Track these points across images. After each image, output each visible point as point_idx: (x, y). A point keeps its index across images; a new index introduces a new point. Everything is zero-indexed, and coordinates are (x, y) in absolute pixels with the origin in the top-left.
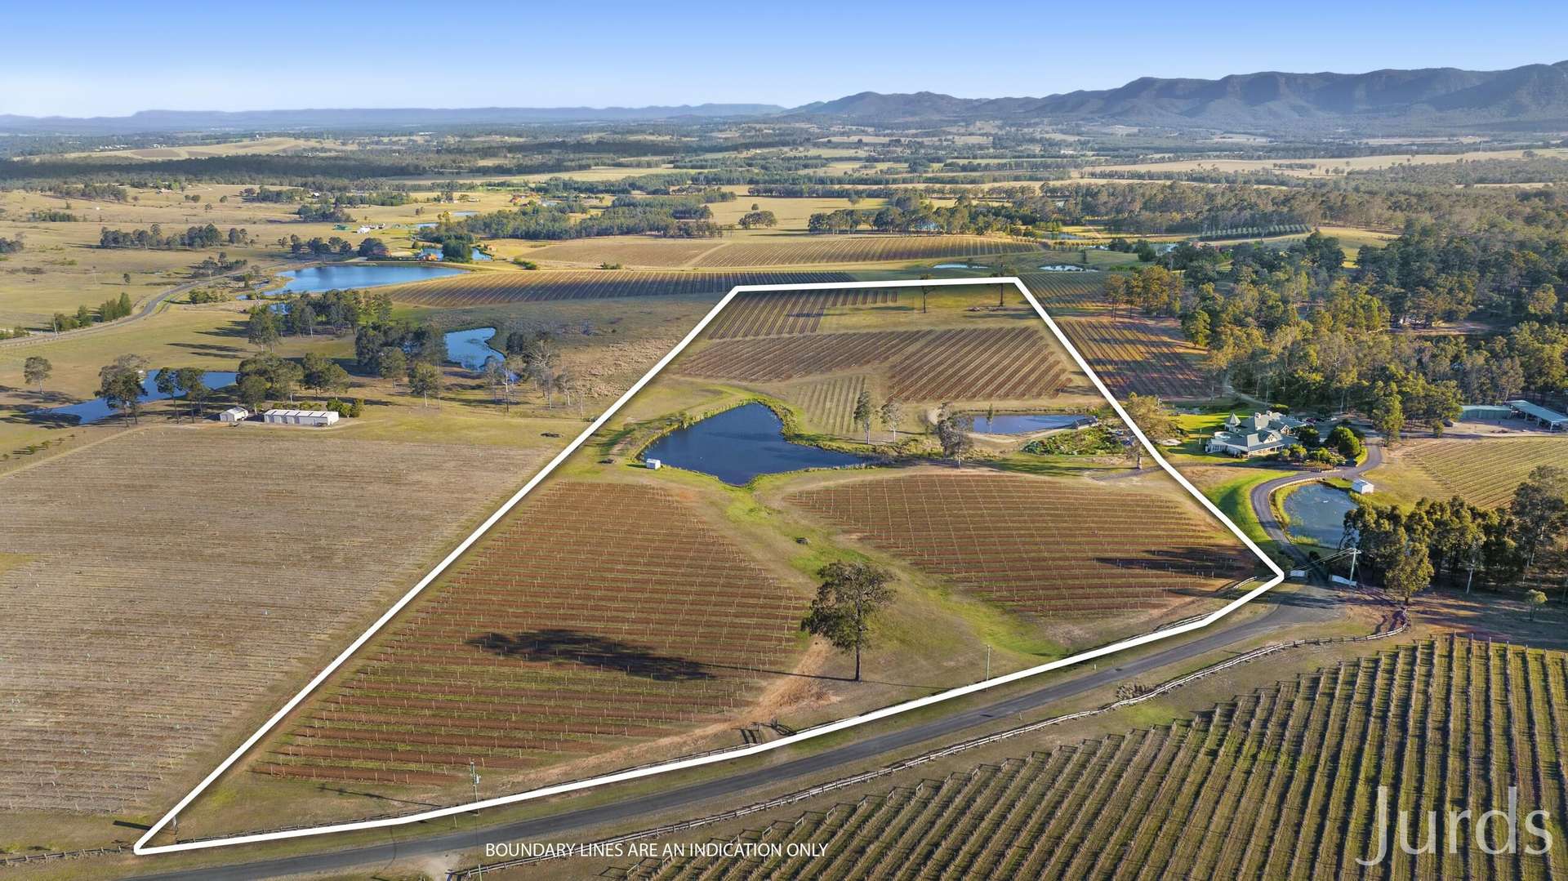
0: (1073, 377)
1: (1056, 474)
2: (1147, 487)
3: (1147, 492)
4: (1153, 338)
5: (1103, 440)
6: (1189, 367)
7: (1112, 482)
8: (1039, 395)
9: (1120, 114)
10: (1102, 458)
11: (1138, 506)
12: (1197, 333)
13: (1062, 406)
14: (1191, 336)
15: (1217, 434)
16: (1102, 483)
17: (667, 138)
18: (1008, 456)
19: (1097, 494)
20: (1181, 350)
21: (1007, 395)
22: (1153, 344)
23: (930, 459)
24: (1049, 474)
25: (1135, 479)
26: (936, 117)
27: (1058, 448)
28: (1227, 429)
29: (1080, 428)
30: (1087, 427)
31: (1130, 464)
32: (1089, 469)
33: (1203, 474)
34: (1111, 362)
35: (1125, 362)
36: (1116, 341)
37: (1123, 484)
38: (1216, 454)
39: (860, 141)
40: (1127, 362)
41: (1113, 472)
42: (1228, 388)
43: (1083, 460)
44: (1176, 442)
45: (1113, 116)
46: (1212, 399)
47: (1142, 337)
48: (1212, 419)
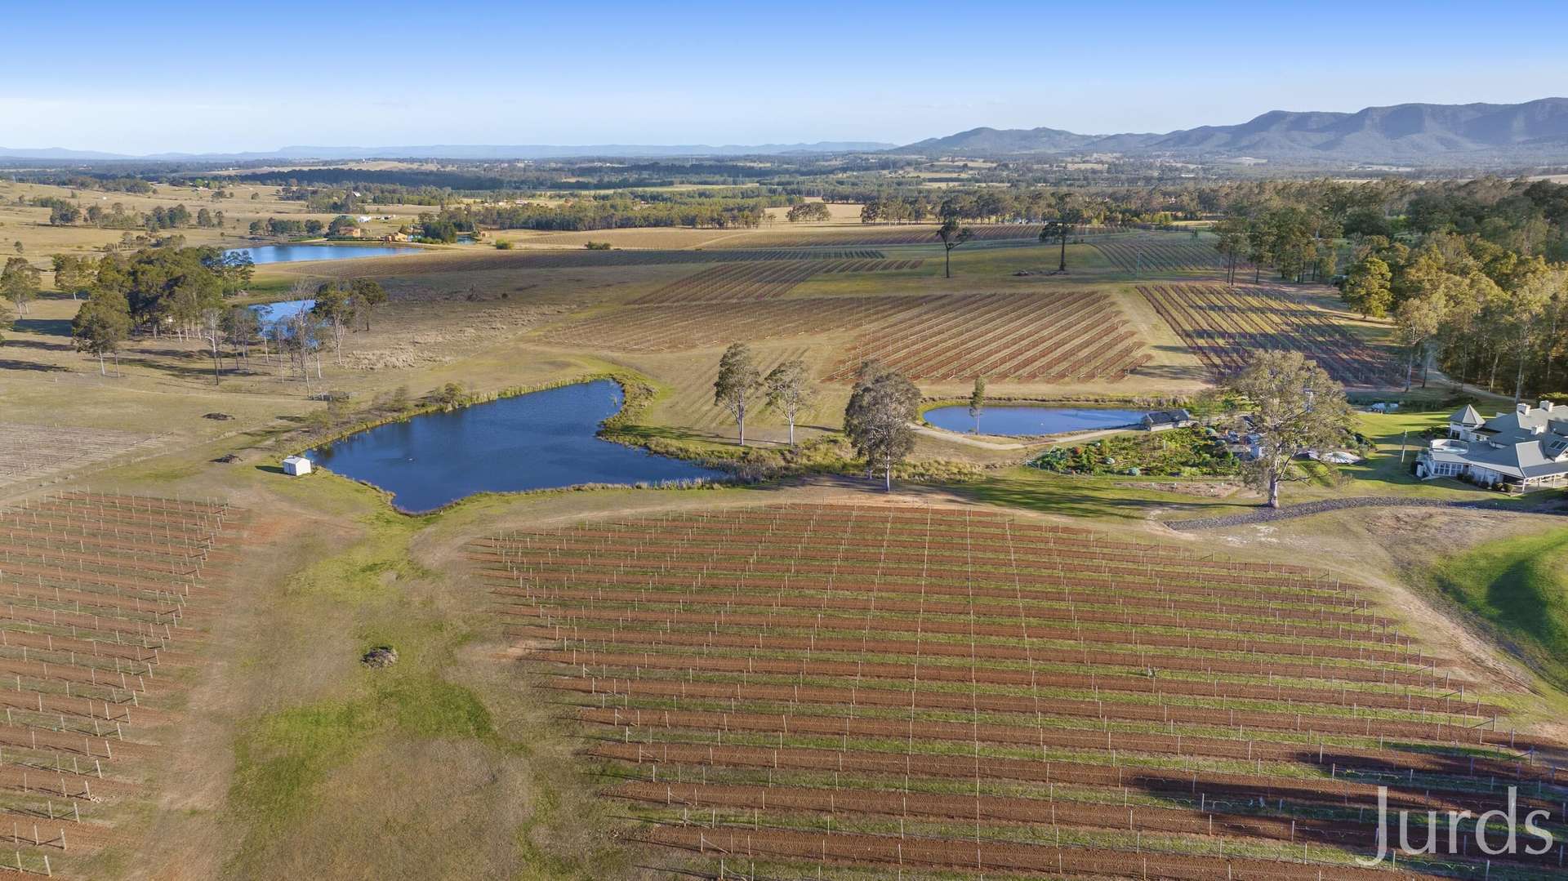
0: (1154, 352)
1: (1086, 513)
2: (1290, 550)
3: (1293, 560)
4: (1293, 306)
5: (1197, 450)
6: (1358, 343)
7: (1209, 535)
8: (1091, 376)
9: (1248, 147)
10: (1193, 483)
11: (1275, 596)
12: (1369, 294)
13: (1129, 395)
14: (1358, 303)
15: (1437, 443)
16: (1188, 536)
17: (769, 165)
18: (997, 474)
19: (1171, 562)
20: (1343, 322)
21: (1032, 376)
22: (1294, 313)
23: (841, 476)
24: (1072, 512)
25: (1262, 527)
26: (1052, 151)
27: (1104, 461)
28: (1456, 436)
29: (1155, 429)
30: (1169, 427)
31: (1253, 495)
32: (1161, 504)
33: (1421, 523)
34: (1223, 335)
35: (1244, 335)
36: (1232, 309)
37: (1233, 540)
38: (1443, 482)
39: (965, 166)
40: (1252, 336)
41: (1214, 513)
42: (1436, 376)
43: (1151, 487)
44: (1350, 457)
45: (1240, 149)
46: (1412, 389)
47: (1275, 304)
48: (1418, 421)
